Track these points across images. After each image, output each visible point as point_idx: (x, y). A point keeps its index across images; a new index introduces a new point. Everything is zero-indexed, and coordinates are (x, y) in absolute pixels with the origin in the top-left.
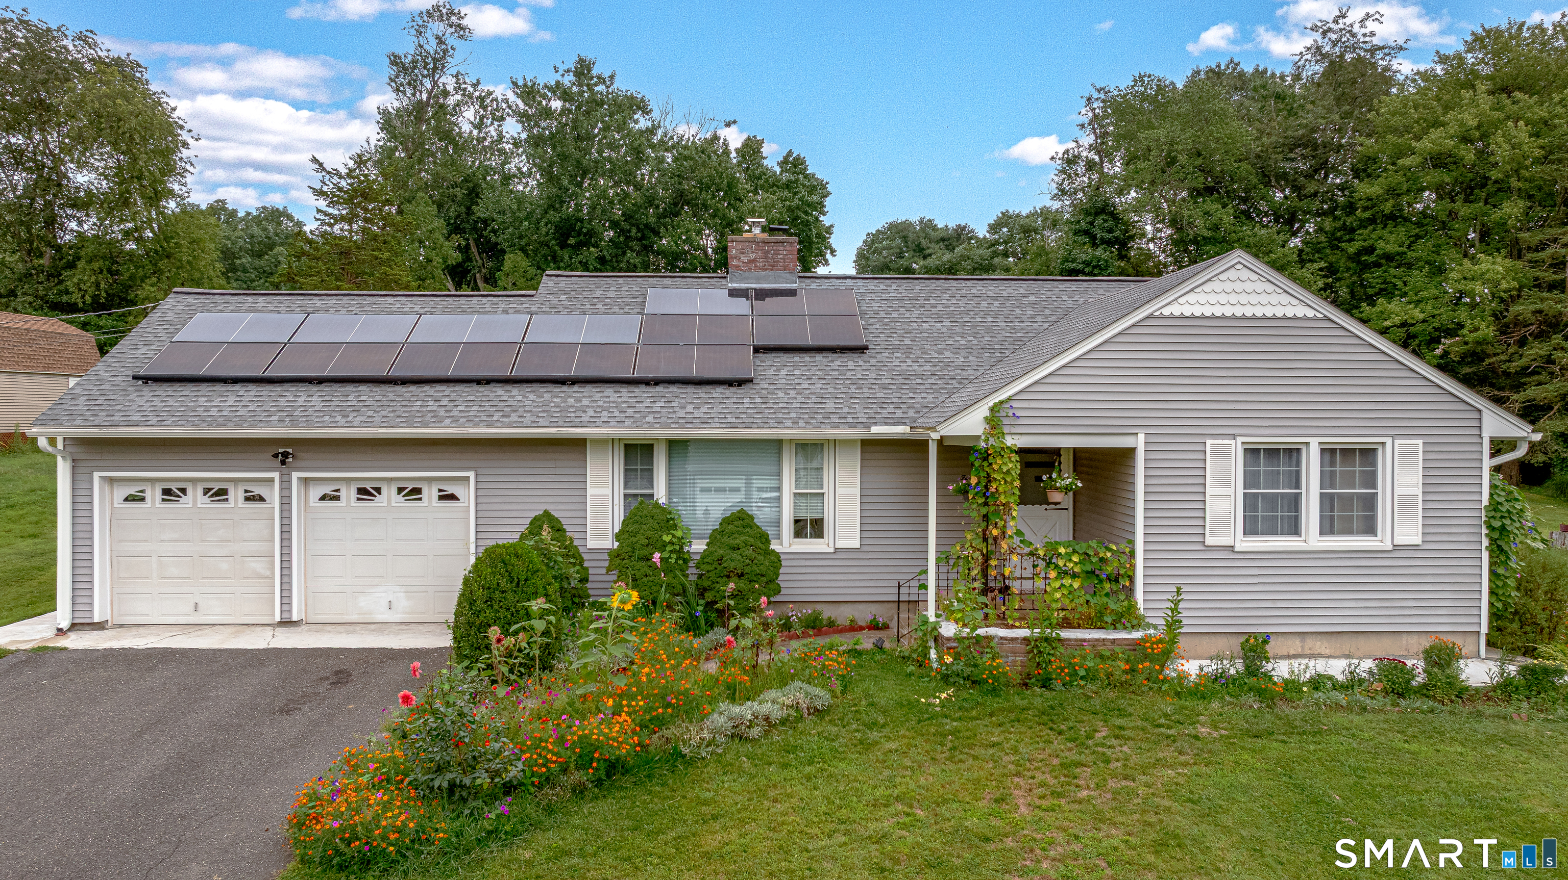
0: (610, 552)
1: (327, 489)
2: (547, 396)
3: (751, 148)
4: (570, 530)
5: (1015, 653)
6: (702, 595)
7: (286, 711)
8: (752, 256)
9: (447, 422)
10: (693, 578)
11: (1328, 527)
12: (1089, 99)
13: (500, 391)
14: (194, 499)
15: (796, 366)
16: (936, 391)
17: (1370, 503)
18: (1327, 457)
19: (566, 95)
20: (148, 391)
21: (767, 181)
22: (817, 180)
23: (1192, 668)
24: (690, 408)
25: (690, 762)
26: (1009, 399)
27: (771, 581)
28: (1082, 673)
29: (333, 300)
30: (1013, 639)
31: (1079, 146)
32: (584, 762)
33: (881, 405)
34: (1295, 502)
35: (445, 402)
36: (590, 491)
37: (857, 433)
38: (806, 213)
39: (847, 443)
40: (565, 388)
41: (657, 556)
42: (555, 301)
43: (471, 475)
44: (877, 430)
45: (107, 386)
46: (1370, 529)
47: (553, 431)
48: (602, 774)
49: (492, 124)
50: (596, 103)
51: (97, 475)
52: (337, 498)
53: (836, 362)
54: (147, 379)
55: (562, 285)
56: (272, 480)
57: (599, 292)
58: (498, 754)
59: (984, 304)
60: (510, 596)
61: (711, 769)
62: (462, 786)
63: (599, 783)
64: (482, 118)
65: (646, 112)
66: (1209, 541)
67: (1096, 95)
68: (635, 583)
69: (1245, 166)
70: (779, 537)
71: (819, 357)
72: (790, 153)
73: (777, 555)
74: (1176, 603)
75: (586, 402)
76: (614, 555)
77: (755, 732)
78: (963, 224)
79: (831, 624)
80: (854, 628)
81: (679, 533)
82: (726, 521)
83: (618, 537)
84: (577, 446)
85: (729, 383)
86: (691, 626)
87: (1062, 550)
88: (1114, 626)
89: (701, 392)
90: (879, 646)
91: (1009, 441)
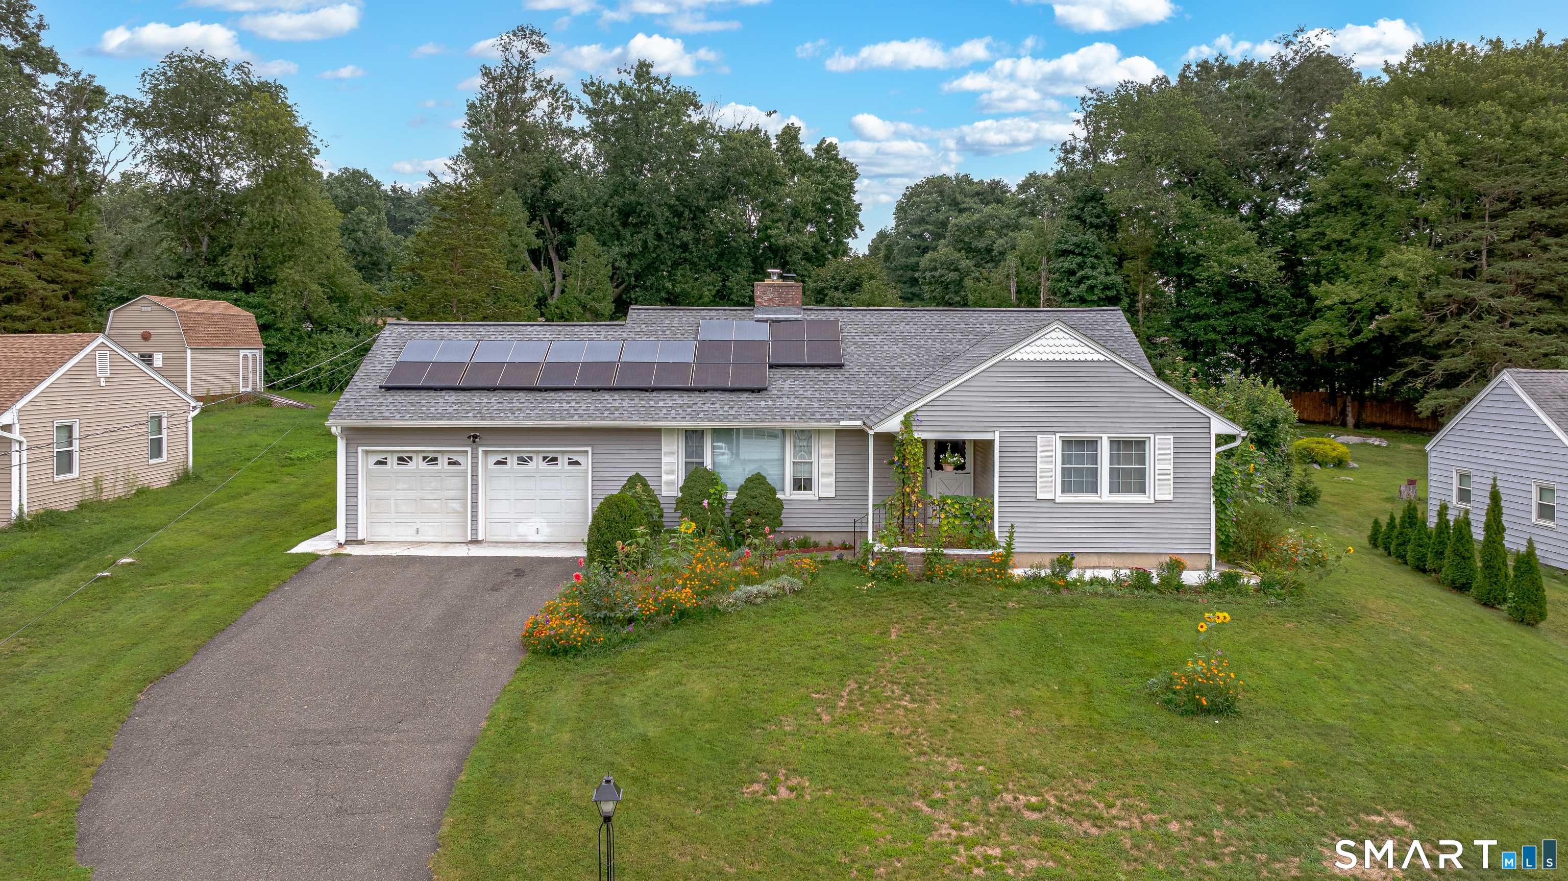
0: (677, 499)
1: (499, 458)
2: (637, 400)
3: (790, 136)
4: (652, 485)
5: (916, 562)
6: (733, 527)
7: (495, 589)
8: (771, 296)
9: (576, 417)
10: (728, 515)
11: (1115, 488)
12: (1083, 99)
13: (607, 396)
14: (418, 464)
15: (796, 378)
16: (886, 396)
17: (1142, 473)
18: (1115, 446)
19: (628, 96)
20: (388, 395)
21: (803, 165)
22: (847, 163)
23: (1018, 572)
24: (726, 408)
25: (722, 614)
26: (916, 410)
27: (776, 518)
28: (950, 573)
29: (492, 329)
30: (915, 554)
31: (1075, 139)
32: (668, 610)
33: (849, 406)
34: (1094, 473)
35: (573, 403)
36: (664, 460)
37: (832, 425)
38: (837, 194)
39: (827, 431)
40: (648, 394)
41: (706, 501)
42: (638, 329)
43: (589, 449)
44: (844, 424)
45: (364, 393)
46: (1142, 490)
47: (642, 423)
48: (677, 616)
49: (563, 113)
50: (654, 102)
51: (360, 449)
52: (505, 463)
53: (823, 375)
54: (389, 389)
55: (642, 316)
56: (466, 452)
57: (667, 322)
58: (626, 602)
59: (928, 330)
60: (621, 525)
61: (734, 618)
62: (610, 618)
63: (675, 621)
64: (554, 110)
65: (697, 106)
66: (1039, 496)
67: (1089, 95)
68: (693, 518)
69: (1214, 161)
70: (783, 490)
71: (812, 372)
72: (823, 141)
73: (780, 501)
74: (1012, 533)
75: (661, 404)
76: (680, 502)
77: (759, 600)
78: (997, 179)
79: (816, 546)
80: (830, 547)
81: (719, 488)
82: (749, 480)
83: (682, 489)
84: (655, 433)
85: (753, 391)
86: (726, 544)
87: (949, 501)
88: (977, 547)
89: (734, 397)
90: (840, 558)
91: (916, 435)
